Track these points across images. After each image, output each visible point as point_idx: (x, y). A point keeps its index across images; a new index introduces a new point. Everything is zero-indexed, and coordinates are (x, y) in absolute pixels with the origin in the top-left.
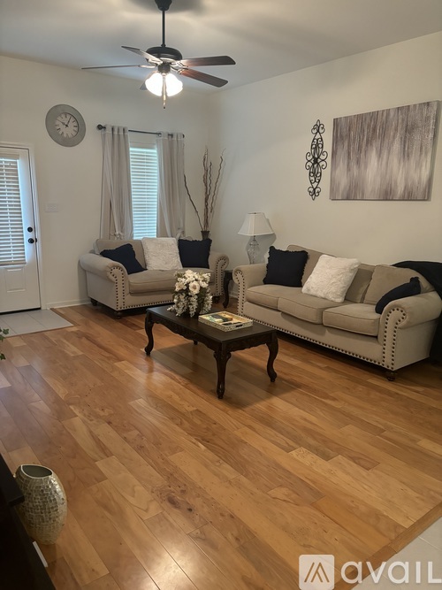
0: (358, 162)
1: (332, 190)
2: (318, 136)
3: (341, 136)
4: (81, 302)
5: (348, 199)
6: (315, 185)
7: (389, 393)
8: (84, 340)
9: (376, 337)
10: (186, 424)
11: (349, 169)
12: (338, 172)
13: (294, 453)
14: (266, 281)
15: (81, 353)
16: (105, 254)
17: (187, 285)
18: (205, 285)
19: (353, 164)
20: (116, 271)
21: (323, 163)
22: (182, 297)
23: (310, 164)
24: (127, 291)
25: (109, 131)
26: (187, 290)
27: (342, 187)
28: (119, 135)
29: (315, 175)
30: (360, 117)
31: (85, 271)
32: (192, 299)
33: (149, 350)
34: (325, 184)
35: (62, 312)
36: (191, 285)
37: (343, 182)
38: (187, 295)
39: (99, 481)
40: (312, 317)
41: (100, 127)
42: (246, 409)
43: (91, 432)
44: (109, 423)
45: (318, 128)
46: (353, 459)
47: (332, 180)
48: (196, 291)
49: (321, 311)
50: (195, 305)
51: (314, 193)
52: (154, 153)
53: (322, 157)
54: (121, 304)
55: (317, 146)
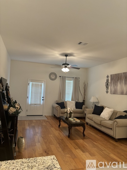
0: (116, 85)
1: (111, 91)
2: (108, 79)
3: (112, 79)
4: (52, 115)
5: (114, 94)
6: (107, 90)
7: (113, 144)
8: (48, 123)
9: (112, 129)
10: (58, 141)
11: (114, 87)
12: (112, 87)
13: (77, 150)
14: (93, 113)
15: (45, 125)
16: (57, 104)
17: (67, 111)
18: (72, 111)
19: (115, 85)
20: (58, 108)
21: (109, 85)
22: (66, 113)
23: (106, 85)
24: (60, 113)
25: (62, 77)
26: (67, 112)
27: (113, 91)
28: (64, 78)
29: (107, 88)
30: (116, 74)
31: (53, 108)
32: (68, 114)
33: (59, 126)
34: (109, 90)
35: (47, 117)
36: (68, 111)
37: (113, 90)
38: (67, 113)
39: (35, 146)
40: (99, 123)
41: (60, 76)
42: (73, 141)
43: (38, 138)
44: (43, 138)
45: (108, 77)
46: (90, 154)
47: (111, 89)
48: (69, 112)
49: (101, 121)
50: (68, 116)
51: (107, 92)
52: (72, 82)
53: (109, 84)
54: (58, 116)
55: (107, 81)
